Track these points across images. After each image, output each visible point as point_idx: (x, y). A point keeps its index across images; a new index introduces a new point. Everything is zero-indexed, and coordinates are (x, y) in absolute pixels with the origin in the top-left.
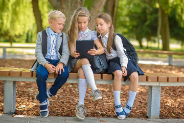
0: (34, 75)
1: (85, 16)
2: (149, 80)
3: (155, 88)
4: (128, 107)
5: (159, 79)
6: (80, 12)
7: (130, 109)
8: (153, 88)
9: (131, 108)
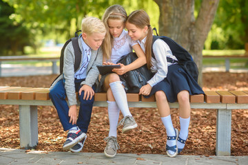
1: (118, 18)
2: (209, 101)
3: (223, 112)
4: (180, 140)
5: (223, 99)
6: (111, 13)
7: (183, 143)
8: (220, 112)
9: (184, 141)
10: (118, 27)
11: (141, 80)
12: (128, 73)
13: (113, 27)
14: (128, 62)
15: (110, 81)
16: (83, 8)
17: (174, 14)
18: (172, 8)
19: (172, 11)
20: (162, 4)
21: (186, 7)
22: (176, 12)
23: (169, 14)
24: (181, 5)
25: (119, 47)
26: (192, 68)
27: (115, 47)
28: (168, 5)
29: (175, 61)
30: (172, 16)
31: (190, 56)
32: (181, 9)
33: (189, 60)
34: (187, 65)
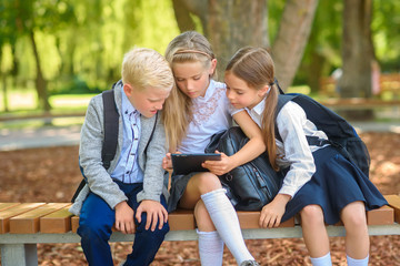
0: (75, 227)
1: (190, 60)
6: (176, 50)
10: (194, 78)
11: (263, 183)
12: (234, 172)
13: (184, 80)
14: (231, 150)
15: (202, 189)
16: (29, 24)
17: (232, 34)
18: (227, 23)
19: (228, 29)
20: (207, 17)
21: (253, 21)
22: (236, 29)
23: (223, 33)
24: (244, 17)
25: (205, 117)
26: (358, 152)
27: (195, 117)
28: (219, 18)
29: (325, 142)
30: (228, 38)
31: (352, 129)
32: (245, 25)
33: (350, 136)
34: (348, 146)
